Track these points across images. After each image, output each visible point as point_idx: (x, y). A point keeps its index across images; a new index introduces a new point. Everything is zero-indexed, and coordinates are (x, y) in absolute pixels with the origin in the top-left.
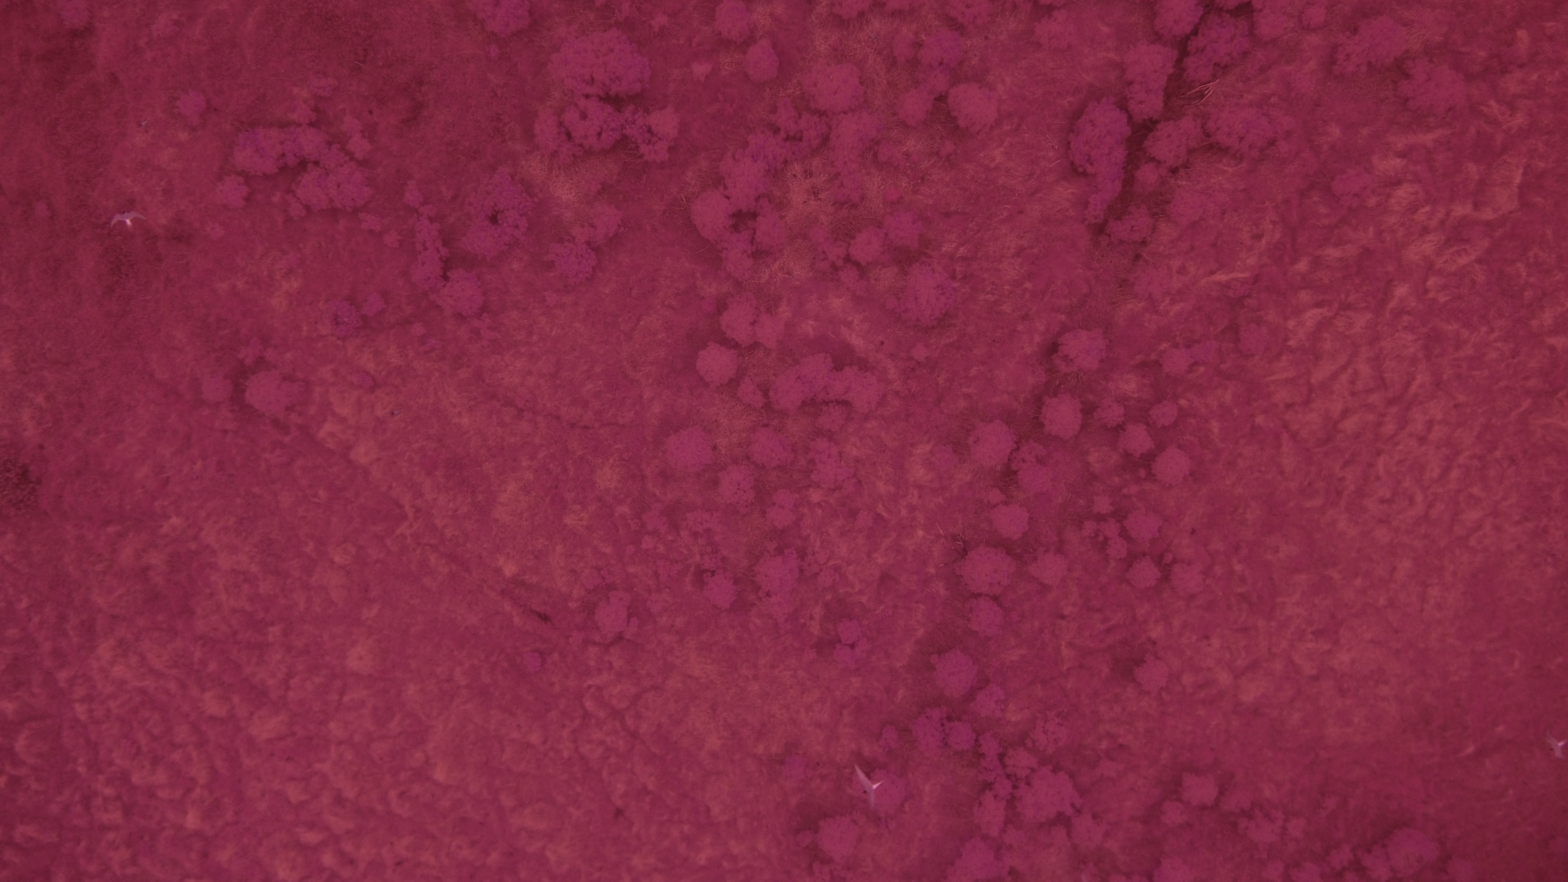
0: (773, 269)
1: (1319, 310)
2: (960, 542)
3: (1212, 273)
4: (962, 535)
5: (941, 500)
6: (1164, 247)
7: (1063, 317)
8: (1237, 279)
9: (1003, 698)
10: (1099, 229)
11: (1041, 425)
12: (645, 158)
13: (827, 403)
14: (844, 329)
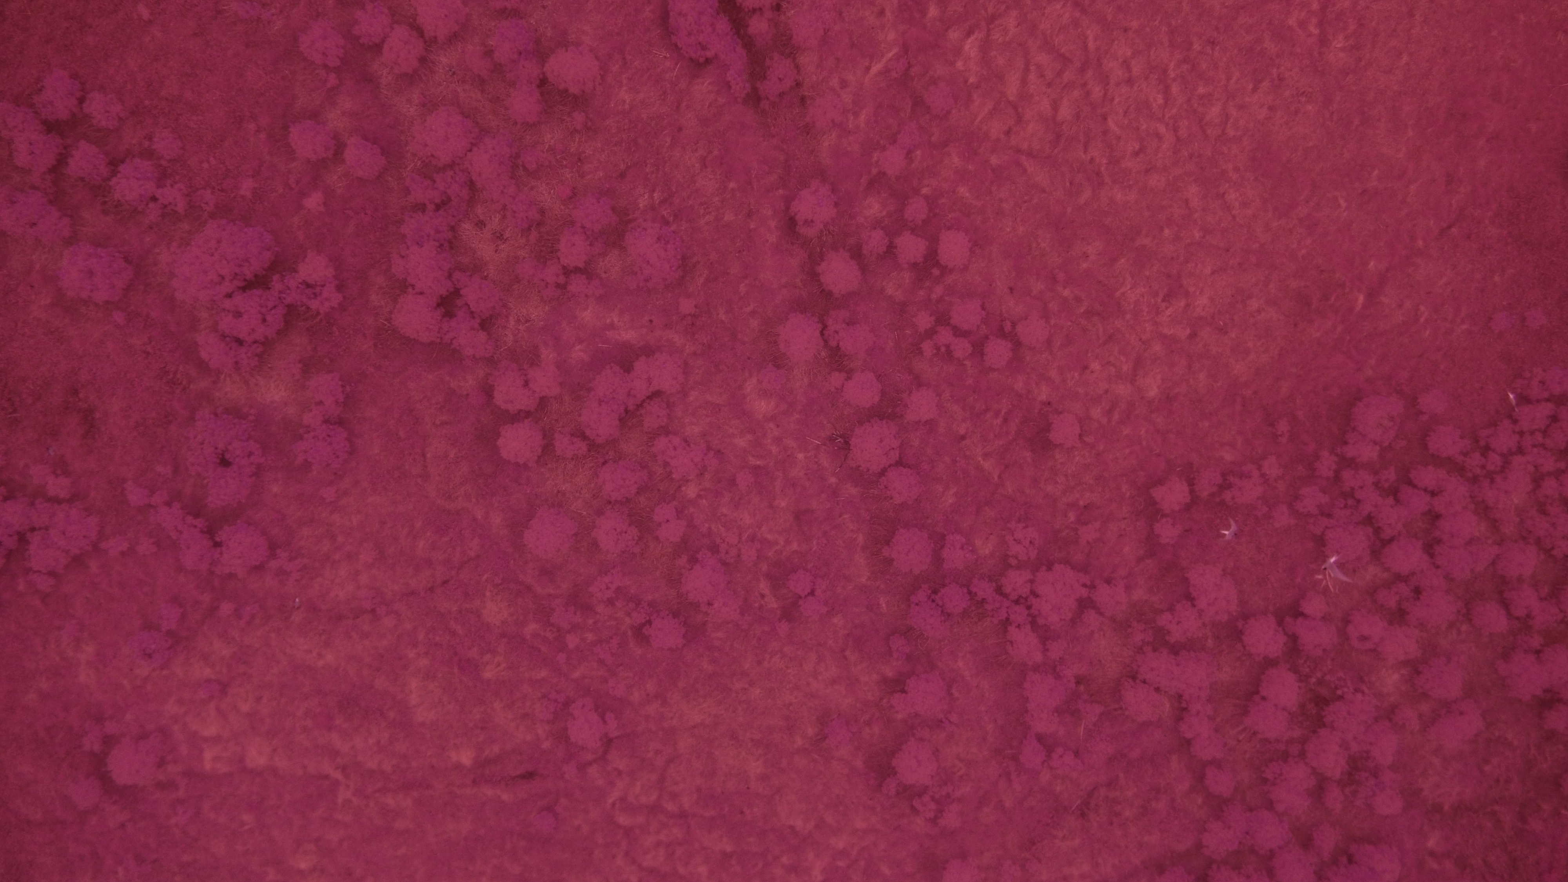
0: (511, 327)
1: (973, 38)
2: (838, 439)
3: (868, 69)
4: (836, 431)
5: (796, 416)
6: (816, 75)
7: (781, 192)
8: (891, 60)
9: (964, 540)
10: (754, 98)
11: (830, 293)
12: (321, 311)
13: (640, 406)
14: (610, 334)
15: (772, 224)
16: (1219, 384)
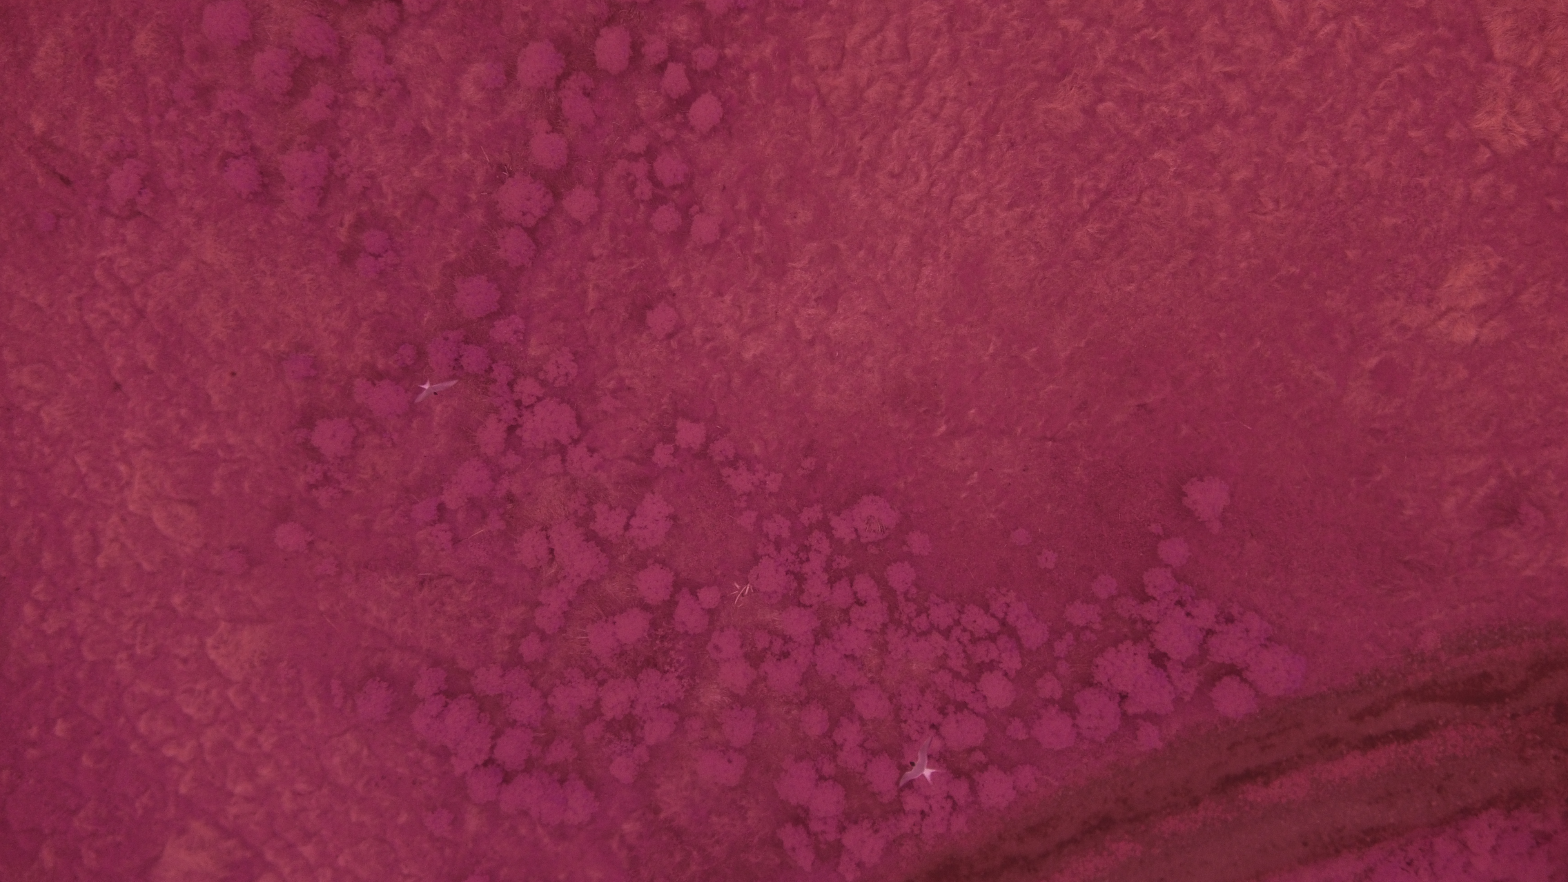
2: (506, 172)
5: (489, 124)
9: (523, 329)
11: (593, 57)
16: (797, 394)
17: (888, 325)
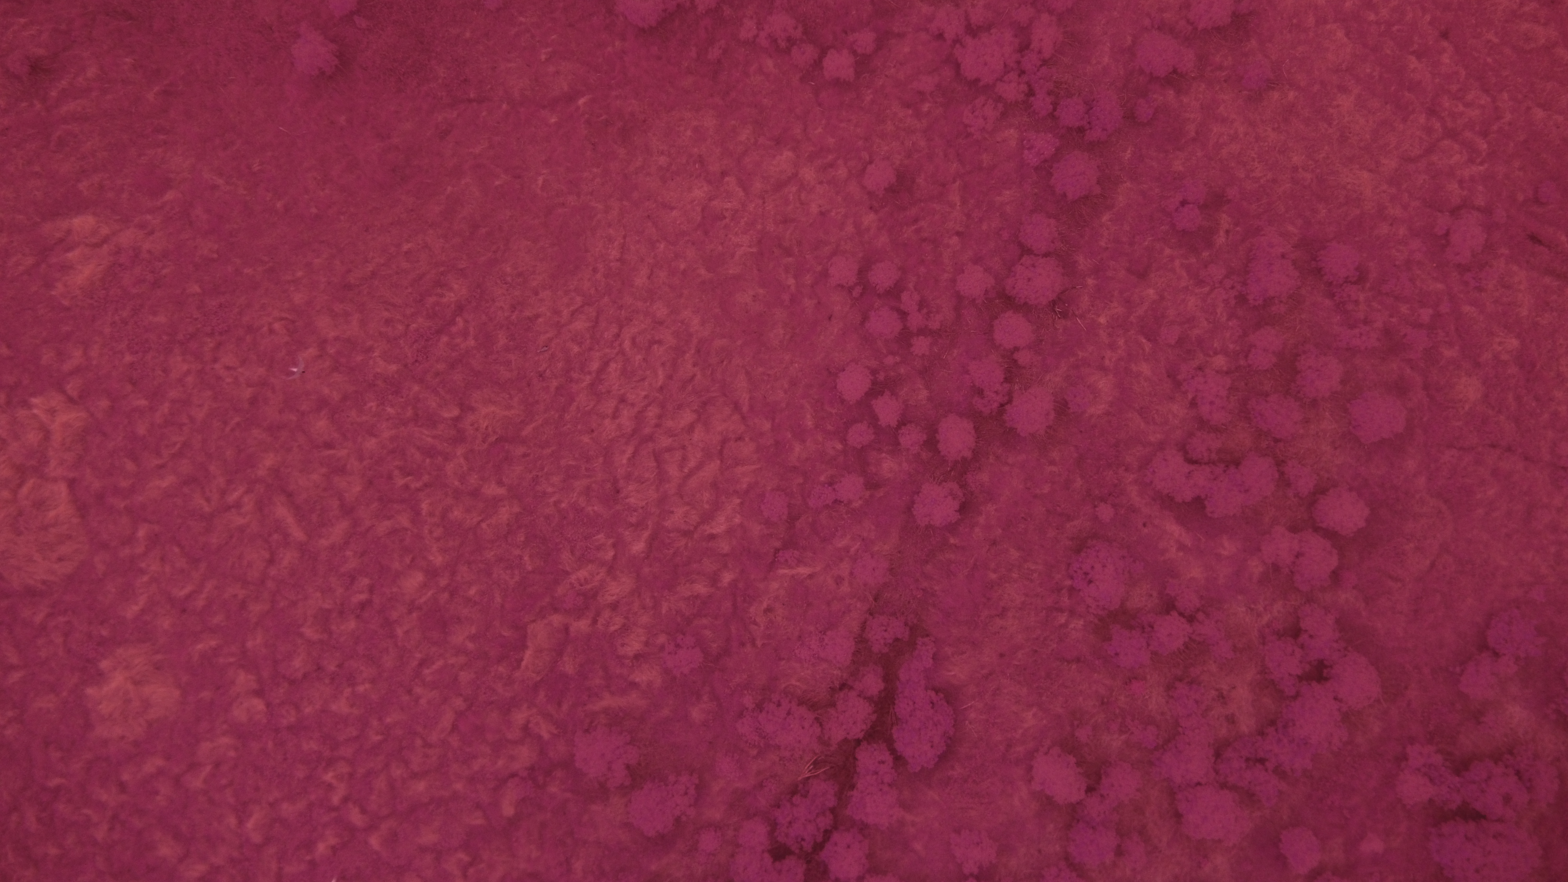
0: (1270, 615)
2: (1058, 311)
3: (811, 576)
4: (1056, 318)
5: (1081, 354)
6: (856, 606)
7: (952, 541)
8: (790, 567)
9: (1024, 153)
10: (918, 631)
11: (976, 429)
12: (1434, 750)
13: (1212, 462)
14: (1188, 542)
15: (981, 520)
16: (733, 122)
17: (648, 200)
